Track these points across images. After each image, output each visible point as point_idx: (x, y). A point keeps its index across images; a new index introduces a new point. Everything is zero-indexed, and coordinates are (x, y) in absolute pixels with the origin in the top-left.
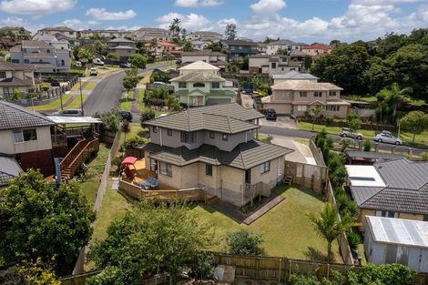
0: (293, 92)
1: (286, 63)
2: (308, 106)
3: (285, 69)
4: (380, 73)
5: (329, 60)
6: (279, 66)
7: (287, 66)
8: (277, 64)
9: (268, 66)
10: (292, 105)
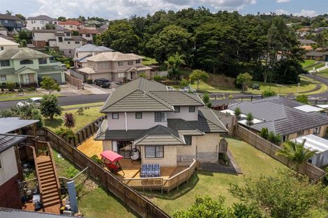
0: (111, 62)
1: (70, 37)
2: (126, 73)
3: (71, 42)
4: (161, 45)
5: (111, 35)
6: (66, 40)
7: (72, 40)
8: (63, 38)
9: (55, 40)
10: (112, 73)
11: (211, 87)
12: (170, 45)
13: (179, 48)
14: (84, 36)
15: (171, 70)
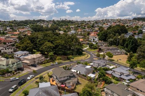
9: (3, 49)
10: (34, 61)
11: (61, 61)
12: (48, 49)
13: (51, 50)
14: (7, 44)
15: (50, 57)
